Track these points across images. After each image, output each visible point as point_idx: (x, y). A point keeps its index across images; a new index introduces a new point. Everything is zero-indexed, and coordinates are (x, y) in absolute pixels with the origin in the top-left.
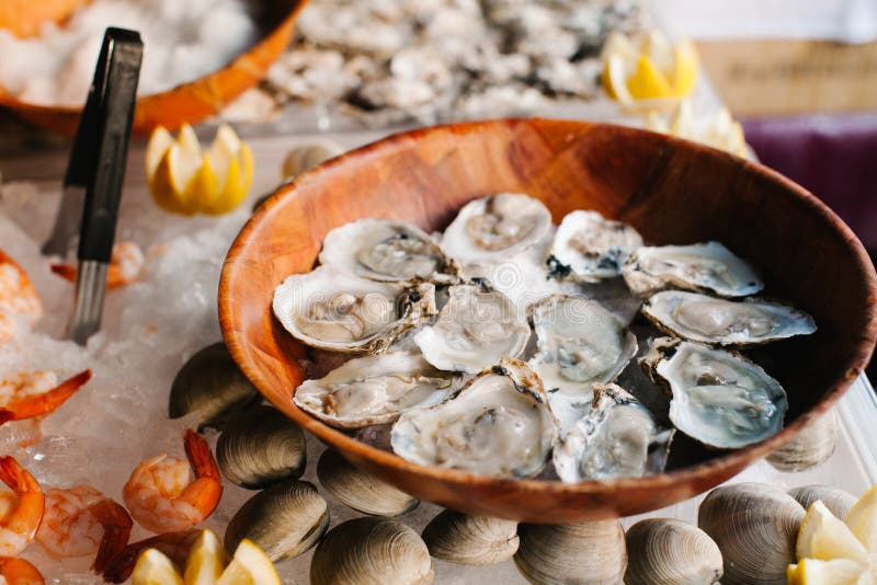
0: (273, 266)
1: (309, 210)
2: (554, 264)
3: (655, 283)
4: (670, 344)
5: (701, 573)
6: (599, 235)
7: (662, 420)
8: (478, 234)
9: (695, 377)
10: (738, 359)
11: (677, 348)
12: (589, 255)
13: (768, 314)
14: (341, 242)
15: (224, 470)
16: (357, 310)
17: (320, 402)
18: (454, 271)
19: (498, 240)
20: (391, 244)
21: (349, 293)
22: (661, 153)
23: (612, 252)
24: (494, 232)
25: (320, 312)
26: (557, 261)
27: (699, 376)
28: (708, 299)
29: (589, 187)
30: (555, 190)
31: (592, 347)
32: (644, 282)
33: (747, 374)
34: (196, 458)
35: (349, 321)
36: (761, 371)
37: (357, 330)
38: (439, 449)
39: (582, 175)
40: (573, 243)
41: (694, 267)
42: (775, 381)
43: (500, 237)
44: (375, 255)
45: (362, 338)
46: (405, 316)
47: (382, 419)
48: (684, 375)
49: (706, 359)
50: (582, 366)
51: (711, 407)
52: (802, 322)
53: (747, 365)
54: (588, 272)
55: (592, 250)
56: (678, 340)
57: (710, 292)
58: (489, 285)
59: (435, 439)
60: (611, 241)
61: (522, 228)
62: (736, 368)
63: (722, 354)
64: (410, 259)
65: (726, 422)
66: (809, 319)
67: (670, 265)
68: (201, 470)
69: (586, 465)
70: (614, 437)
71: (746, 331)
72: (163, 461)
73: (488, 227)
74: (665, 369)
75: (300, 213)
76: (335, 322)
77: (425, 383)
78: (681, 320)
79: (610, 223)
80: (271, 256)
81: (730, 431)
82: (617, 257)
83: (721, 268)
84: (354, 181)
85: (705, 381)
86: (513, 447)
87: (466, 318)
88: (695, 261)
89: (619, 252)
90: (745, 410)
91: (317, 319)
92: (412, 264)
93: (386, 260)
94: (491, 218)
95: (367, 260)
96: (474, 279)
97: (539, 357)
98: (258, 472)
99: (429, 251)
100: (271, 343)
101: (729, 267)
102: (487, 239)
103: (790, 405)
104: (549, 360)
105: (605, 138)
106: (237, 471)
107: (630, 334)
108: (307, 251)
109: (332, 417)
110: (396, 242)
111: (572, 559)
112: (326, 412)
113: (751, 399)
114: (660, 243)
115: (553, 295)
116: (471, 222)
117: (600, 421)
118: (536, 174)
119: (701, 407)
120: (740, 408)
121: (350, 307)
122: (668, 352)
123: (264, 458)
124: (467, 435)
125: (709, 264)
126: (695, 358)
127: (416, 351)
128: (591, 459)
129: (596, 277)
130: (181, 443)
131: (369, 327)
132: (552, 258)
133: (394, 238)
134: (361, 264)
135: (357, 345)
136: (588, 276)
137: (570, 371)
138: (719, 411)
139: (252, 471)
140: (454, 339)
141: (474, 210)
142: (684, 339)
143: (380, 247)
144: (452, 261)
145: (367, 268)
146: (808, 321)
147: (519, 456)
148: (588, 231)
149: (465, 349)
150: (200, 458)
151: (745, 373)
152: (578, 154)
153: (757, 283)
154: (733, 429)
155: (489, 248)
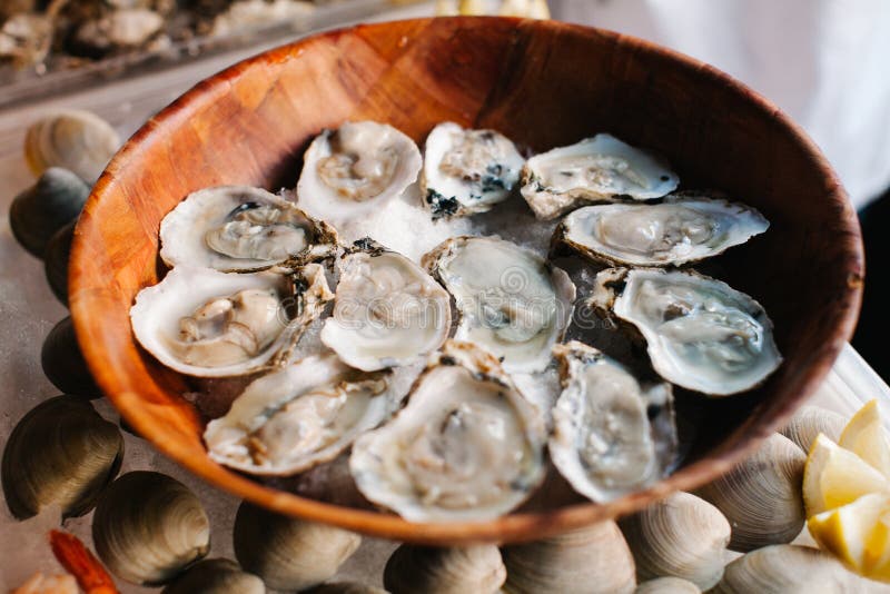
0: (119, 285)
1: (134, 201)
2: (436, 201)
3: (564, 201)
4: (617, 277)
5: (713, 547)
6: (470, 151)
7: (646, 375)
8: (337, 183)
9: (659, 312)
10: (696, 278)
11: (625, 280)
12: (467, 179)
13: (699, 213)
14: (180, 229)
15: (116, 572)
16: (239, 317)
17: (243, 451)
18: (331, 239)
19: (363, 185)
20: (241, 219)
21: (220, 296)
22: (514, 41)
23: (490, 170)
24: (354, 175)
25: (193, 330)
26: (439, 196)
27: (664, 309)
28: (626, 208)
29: (436, 94)
30: (398, 106)
31: (518, 295)
32: (552, 203)
33: (712, 294)
34: (76, 566)
35: (234, 334)
36: (725, 286)
37: (249, 343)
38: (413, 478)
39: (426, 83)
40: (445, 169)
41: (593, 170)
42: (745, 295)
43: (364, 181)
44: (226, 236)
45: (260, 351)
46: (299, 311)
47: (329, 454)
48: (645, 311)
49: (662, 286)
50: (518, 322)
51: (690, 344)
52: (746, 216)
53: (707, 283)
54: (474, 201)
55: (471, 172)
56: (623, 270)
57: (626, 199)
58: (375, 246)
59: (402, 465)
60: (485, 155)
61: (386, 166)
62: (697, 289)
63: (676, 276)
64: (271, 234)
65: (714, 359)
66: (752, 212)
67: (569, 175)
68: (88, 579)
69: (587, 453)
70: (602, 408)
71: (687, 239)
72: (42, 584)
73: (344, 170)
74: (623, 308)
75: (126, 208)
76: (218, 340)
77: (354, 391)
78: (610, 242)
79: (475, 134)
80: (113, 272)
81: (723, 370)
82: (499, 174)
83: (623, 166)
84: (173, 150)
85: (672, 314)
86: (499, 454)
87: (367, 294)
88: (591, 163)
89: (499, 167)
90: (729, 340)
91: (195, 340)
92: (275, 239)
93: (243, 241)
94: (343, 159)
95: (218, 246)
96: (356, 243)
97: (465, 323)
98: (161, 564)
99: (290, 218)
100: (153, 388)
101: (629, 161)
102: (351, 186)
103: (775, 323)
104: (477, 324)
105: (444, 33)
106: (133, 569)
107: (556, 270)
108: (146, 251)
109: (267, 468)
110: (245, 214)
111: (575, 573)
112: (257, 463)
113: (728, 323)
114: (542, 147)
115: (450, 240)
116: (321, 168)
117: (579, 393)
118: (372, 92)
119: (681, 346)
120: (723, 338)
121: (227, 315)
122: (618, 287)
123: (164, 544)
124: (438, 451)
125: (608, 162)
126: (649, 288)
127: (325, 352)
128: (588, 443)
129: (486, 205)
130: (49, 551)
131: (260, 336)
132: (432, 193)
133: (239, 209)
134: (215, 253)
135: (258, 363)
136: (477, 206)
137: (507, 332)
138: (702, 347)
139: (152, 564)
140: (364, 325)
141: (317, 153)
142: (629, 267)
143: (229, 226)
144: (322, 224)
145: (222, 256)
146: (753, 214)
147: (509, 462)
148: (455, 149)
149: (383, 336)
150: (82, 565)
151: (709, 293)
152: (416, 59)
153: (669, 175)
154: (725, 365)
155: (357, 198)
